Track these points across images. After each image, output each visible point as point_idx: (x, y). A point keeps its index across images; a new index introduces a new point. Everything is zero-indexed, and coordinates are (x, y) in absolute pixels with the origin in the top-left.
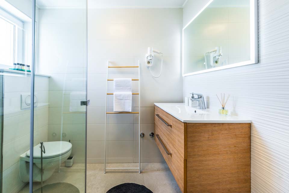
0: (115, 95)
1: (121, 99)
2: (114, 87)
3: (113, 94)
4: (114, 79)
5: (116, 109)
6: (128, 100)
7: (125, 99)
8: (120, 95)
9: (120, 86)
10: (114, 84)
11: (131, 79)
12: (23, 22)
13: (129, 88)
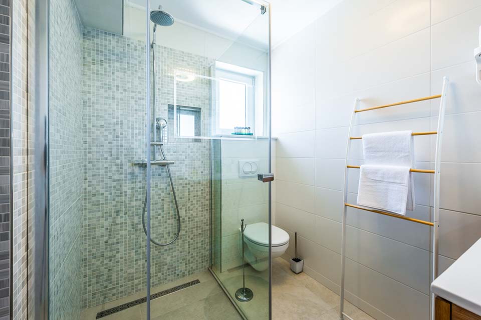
0: (363, 169)
1: (376, 180)
2: (364, 152)
3: (359, 168)
4: (364, 136)
5: (364, 199)
6: (395, 185)
7: (389, 182)
8: (375, 172)
9: (378, 150)
10: (364, 147)
11: (410, 132)
12: (254, 78)
13: (403, 154)
